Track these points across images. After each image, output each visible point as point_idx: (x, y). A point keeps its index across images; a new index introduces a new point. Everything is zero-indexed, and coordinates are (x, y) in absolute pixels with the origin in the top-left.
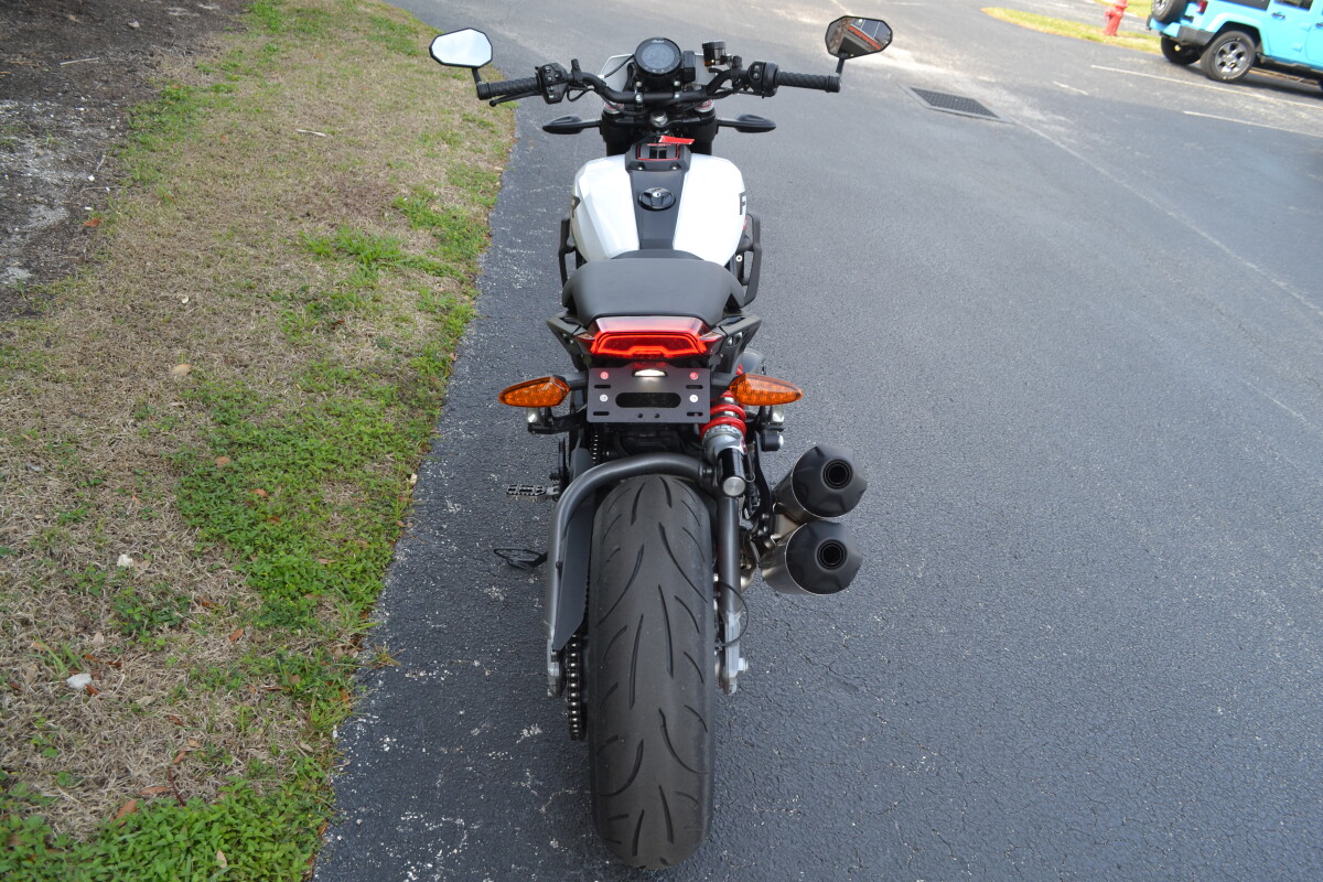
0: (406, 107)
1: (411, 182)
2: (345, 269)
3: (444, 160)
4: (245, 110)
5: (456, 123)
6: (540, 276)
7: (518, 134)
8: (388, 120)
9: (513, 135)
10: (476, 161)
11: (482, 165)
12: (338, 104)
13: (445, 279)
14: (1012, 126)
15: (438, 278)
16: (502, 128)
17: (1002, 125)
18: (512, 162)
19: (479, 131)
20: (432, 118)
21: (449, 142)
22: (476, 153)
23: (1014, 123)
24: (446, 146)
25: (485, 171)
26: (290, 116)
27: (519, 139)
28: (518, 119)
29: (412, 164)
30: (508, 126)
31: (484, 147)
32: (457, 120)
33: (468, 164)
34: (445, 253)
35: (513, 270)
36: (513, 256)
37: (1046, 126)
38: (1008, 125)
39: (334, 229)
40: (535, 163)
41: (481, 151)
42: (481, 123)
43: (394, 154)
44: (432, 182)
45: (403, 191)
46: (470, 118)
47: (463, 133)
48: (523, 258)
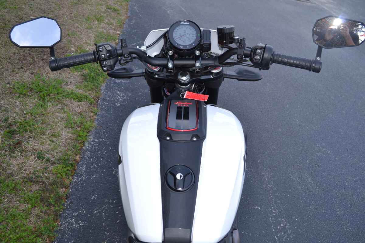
0: (83, 3)
1: (77, 44)
2: (32, 102)
3: (94, 30)
4: (10, 8)
5: (103, 10)
6: (130, 97)
7: (129, 14)
8: (73, 10)
9: (127, 14)
10: (109, 29)
11: (111, 31)
12: (53, 2)
13: (83, 103)
14: (315, 5)
15: (79, 103)
16: (122, 12)
17: (311, 4)
18: (125, 29)
19: (112, 13)
20: (93, 8)
21: (98, 21)
22: (109, 25)
23: (315, 4)
24: (97, 22)
25: (112, 35)
26: (29, 10)
27: (129, 16)
28: (130, 7)
29: (79, 33)
30: (125, 10)
31: (113, 21)
32: (104, 8)
33: (105, 31)
34: (85, 86)
35: (117, 93)
36: (118, 84)
37: (327, 5)
38: (313, 4)
39: (33, 76)
40: (135, 29)
41: (112, 24)
42: (114, 9)
43: (72, 28)
44: (87, 43)
45: (72, 49)
46: (109, 7)
47: (105, 15)
48: (123, 86)
